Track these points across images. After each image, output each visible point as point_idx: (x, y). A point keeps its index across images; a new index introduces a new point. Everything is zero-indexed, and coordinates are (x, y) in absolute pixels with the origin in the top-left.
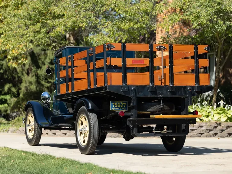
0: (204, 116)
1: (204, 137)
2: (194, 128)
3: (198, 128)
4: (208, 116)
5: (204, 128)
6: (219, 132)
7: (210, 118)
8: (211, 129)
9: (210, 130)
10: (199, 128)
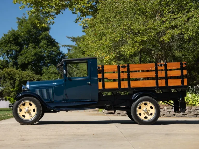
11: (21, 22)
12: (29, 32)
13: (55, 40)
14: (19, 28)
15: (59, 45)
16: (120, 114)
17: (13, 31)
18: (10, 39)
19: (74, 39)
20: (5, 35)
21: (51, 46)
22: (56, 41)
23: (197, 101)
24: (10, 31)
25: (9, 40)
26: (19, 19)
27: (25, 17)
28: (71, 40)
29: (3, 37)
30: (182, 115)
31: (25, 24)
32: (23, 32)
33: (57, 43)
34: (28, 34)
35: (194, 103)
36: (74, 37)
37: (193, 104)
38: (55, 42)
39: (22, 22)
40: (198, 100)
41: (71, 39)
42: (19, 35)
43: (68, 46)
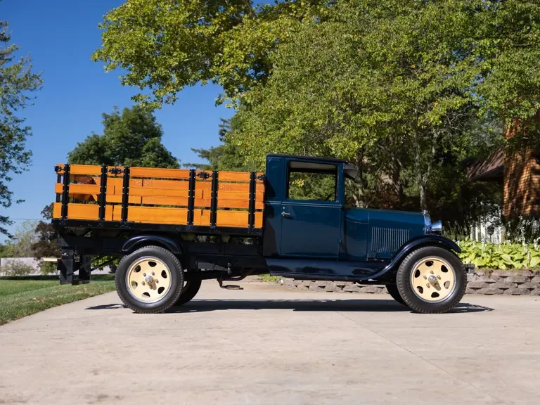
0: (516, 260)
1: (508, 294)
2: (491, 280)
3: (498, 279)
4: (521, 261)
5: (508, 280)
6: (535, 287)
7: (525, 263)
8: (521, 281)
9: (519, 284)
10: (500, 280)
11: (110, 122)
12: (123, 138)
13: (171, 153)
14: (105, 132)
15: (178, 162)
16: (324, 287)
17: (95, 136)
18: (89, 150)
19: (205, 154)
20: (80, 145)
21: (163, 164)
22: (173, 155)
23: (501, 259)
24: (88, 137)
25: (88, 153)
26: (106, 116)
27: (118, 112)
28: (199, 156)
29: (76, 149)
30: (470, 290)
31: (116, 125)
32: (113, 139)
33: (175, 159)
34: (122, 142)
35: (495, 264)
36: (204, 149)
37: (493, 265)
38: (172, 157)
39: (113, 120)
40: (502, 256)
41: (198, 153)
42: (105, 144)
43: (194, 165)
